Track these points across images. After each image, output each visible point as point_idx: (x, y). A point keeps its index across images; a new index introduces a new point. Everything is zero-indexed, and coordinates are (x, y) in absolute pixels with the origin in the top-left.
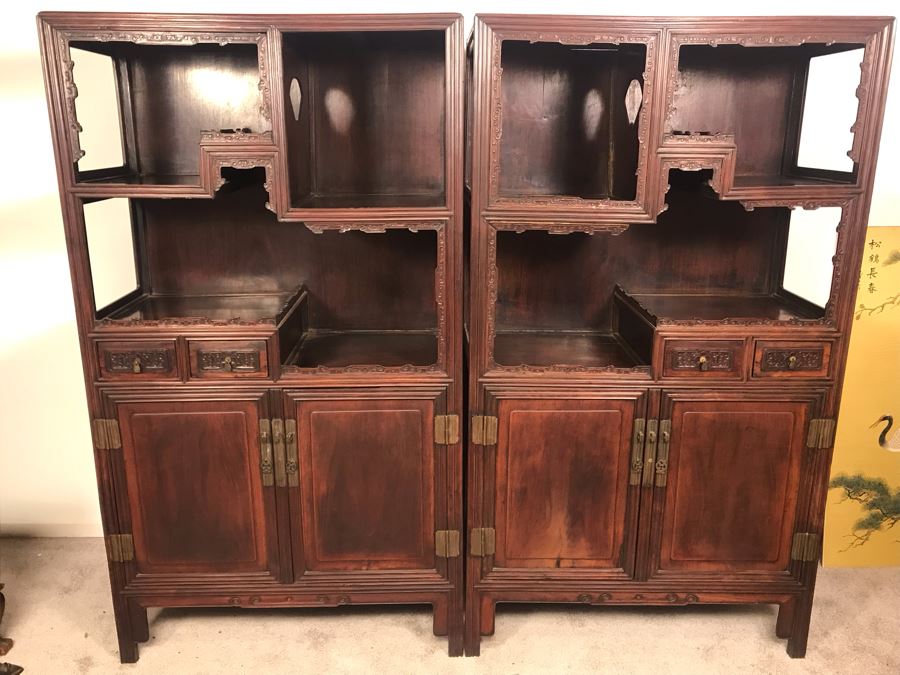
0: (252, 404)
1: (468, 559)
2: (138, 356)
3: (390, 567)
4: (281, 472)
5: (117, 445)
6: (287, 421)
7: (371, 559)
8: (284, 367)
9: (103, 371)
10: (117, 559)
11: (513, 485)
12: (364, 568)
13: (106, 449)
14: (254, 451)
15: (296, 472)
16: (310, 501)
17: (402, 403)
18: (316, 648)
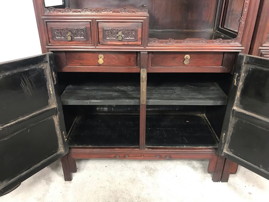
2: (70, 31)
8: (150, 39)
9: (51, 40)
18: (151, 175)
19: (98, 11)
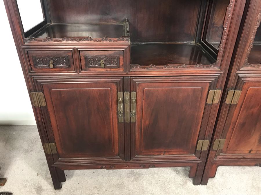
0: (114, 84)
1: (211, 151)
2: (52, 59)
3: (174, 154)
4: (127, 116)
5: (44, 104)
6: (132, 93)
7: (166, 151)
8: (133, 65)
9: (33, 68)
10: (49, 153)
11: (240, 121)
12: (162, 154)
13: (39, 107)
14: (114, 107)
15: (135, 116)
16: (141, 128)
17: (192, 84)
18: (136, 180)
19: (80, 40)
